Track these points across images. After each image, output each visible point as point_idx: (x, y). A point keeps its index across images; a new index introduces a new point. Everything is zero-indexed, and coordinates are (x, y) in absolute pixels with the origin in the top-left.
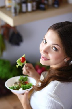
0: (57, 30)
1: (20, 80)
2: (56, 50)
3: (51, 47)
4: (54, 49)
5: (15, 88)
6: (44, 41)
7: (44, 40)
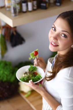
0: (66, 18)
1: (29, 70)
2: (65, 36)
3: (61, 34)
4: (63, 35)
5: (25, 80)
6: (53, 29)
7: (53, 27)
